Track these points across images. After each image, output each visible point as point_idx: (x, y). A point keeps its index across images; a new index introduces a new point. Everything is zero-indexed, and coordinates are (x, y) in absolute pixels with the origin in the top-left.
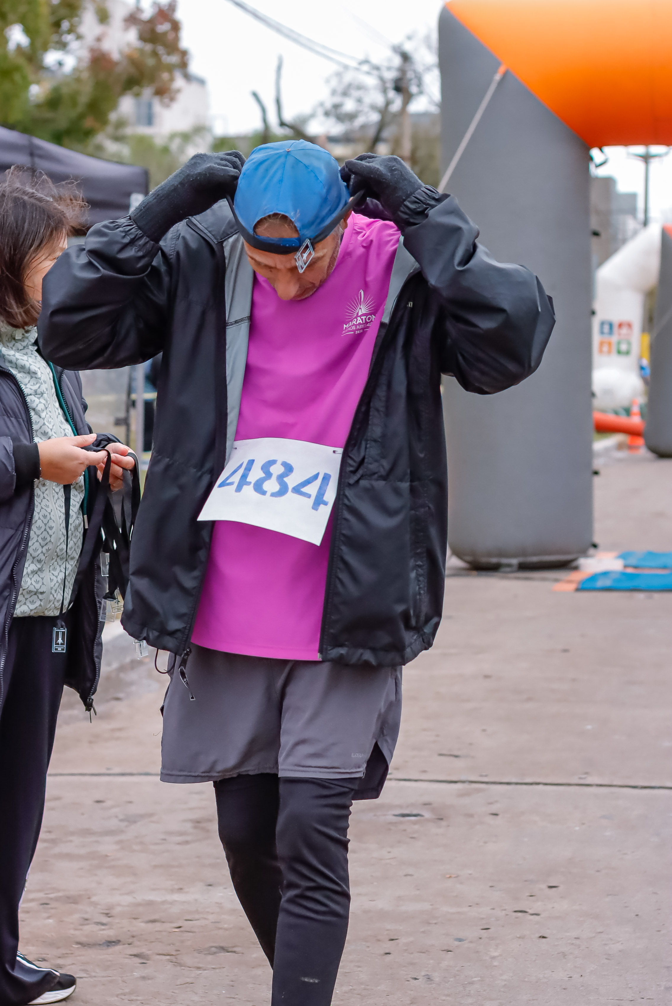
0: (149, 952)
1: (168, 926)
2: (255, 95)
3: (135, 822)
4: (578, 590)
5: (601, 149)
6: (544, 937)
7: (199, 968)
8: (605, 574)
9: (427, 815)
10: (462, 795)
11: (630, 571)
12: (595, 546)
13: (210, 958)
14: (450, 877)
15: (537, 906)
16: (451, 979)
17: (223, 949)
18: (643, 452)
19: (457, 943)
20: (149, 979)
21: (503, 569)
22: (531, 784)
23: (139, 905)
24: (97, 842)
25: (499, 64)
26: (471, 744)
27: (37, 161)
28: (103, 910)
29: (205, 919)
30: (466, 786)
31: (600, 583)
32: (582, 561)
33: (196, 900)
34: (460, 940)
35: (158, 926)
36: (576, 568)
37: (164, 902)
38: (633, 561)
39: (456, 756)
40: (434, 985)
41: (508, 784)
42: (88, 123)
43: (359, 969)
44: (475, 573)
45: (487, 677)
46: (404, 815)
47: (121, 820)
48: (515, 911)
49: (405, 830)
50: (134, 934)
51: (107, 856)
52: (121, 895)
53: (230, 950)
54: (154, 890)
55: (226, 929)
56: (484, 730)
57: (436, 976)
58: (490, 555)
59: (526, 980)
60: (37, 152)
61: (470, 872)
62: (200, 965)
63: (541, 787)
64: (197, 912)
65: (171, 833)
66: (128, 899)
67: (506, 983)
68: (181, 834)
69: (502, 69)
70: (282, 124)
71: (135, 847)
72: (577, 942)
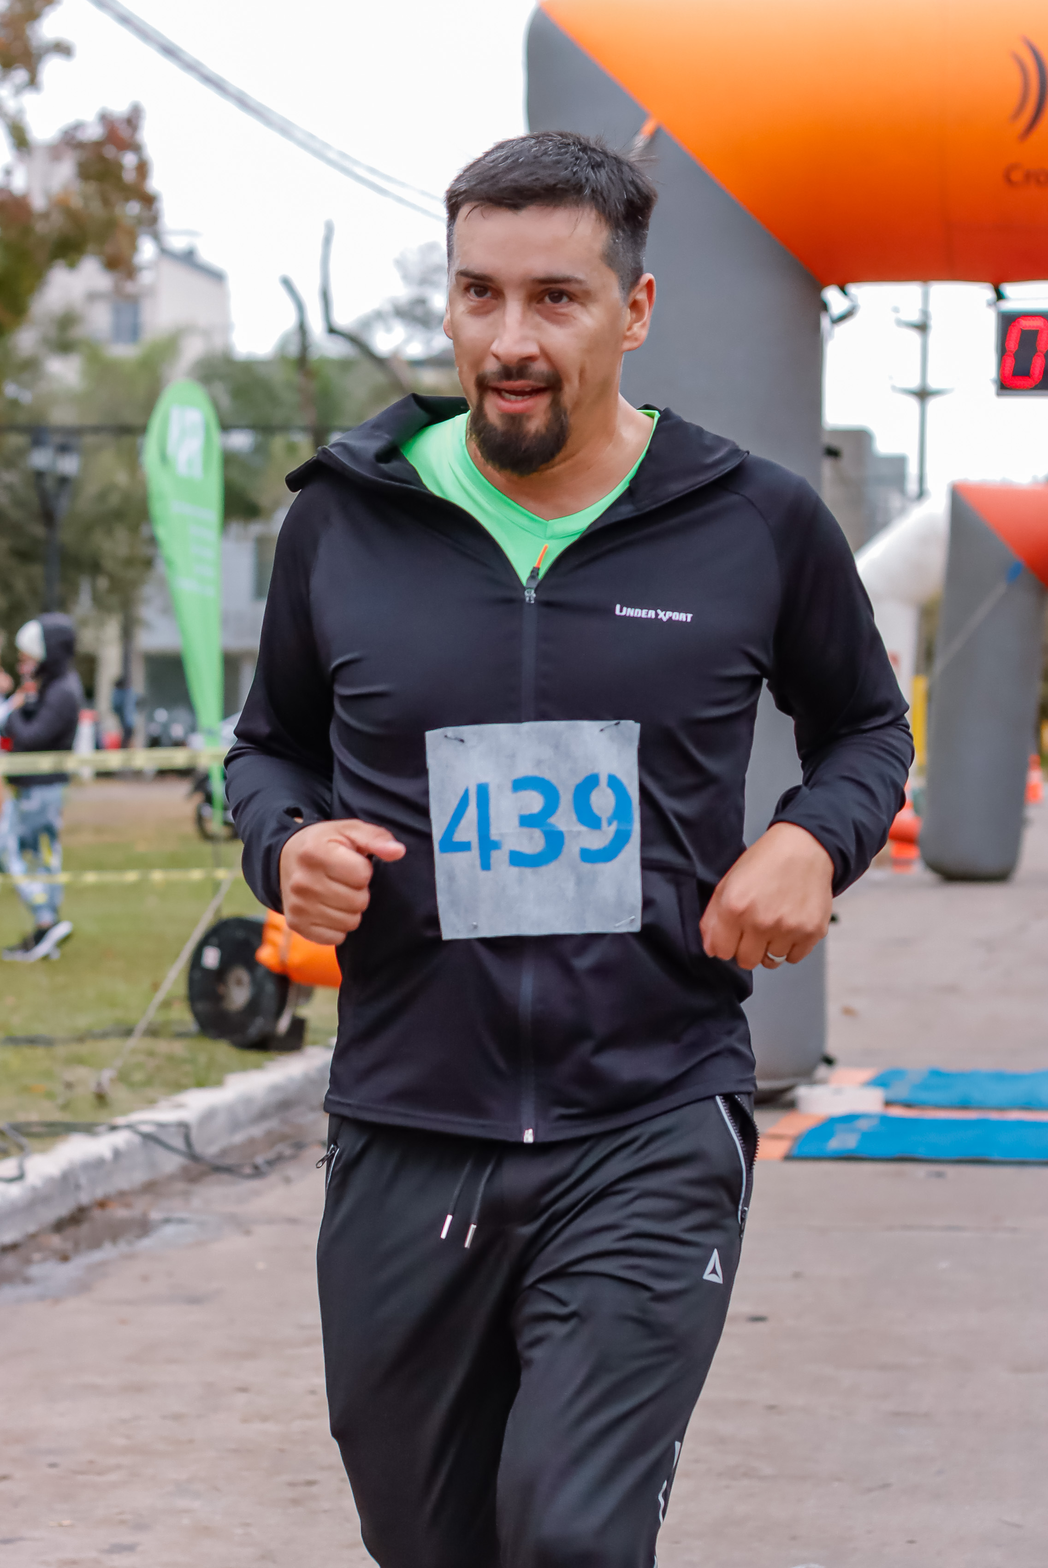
2: (287, 283)
4: (789, 1158)
5: (843, 290)
8: (849, 1119)
11: (897, 1112)
12: (829, 1061)
18: (918, 870)
25: (643, 117)
31: (835, 1144)
32: (803, 1092)
36: (791, 1105)
38: (901, 1091)
69: (648, 127)
70: (332, 330)
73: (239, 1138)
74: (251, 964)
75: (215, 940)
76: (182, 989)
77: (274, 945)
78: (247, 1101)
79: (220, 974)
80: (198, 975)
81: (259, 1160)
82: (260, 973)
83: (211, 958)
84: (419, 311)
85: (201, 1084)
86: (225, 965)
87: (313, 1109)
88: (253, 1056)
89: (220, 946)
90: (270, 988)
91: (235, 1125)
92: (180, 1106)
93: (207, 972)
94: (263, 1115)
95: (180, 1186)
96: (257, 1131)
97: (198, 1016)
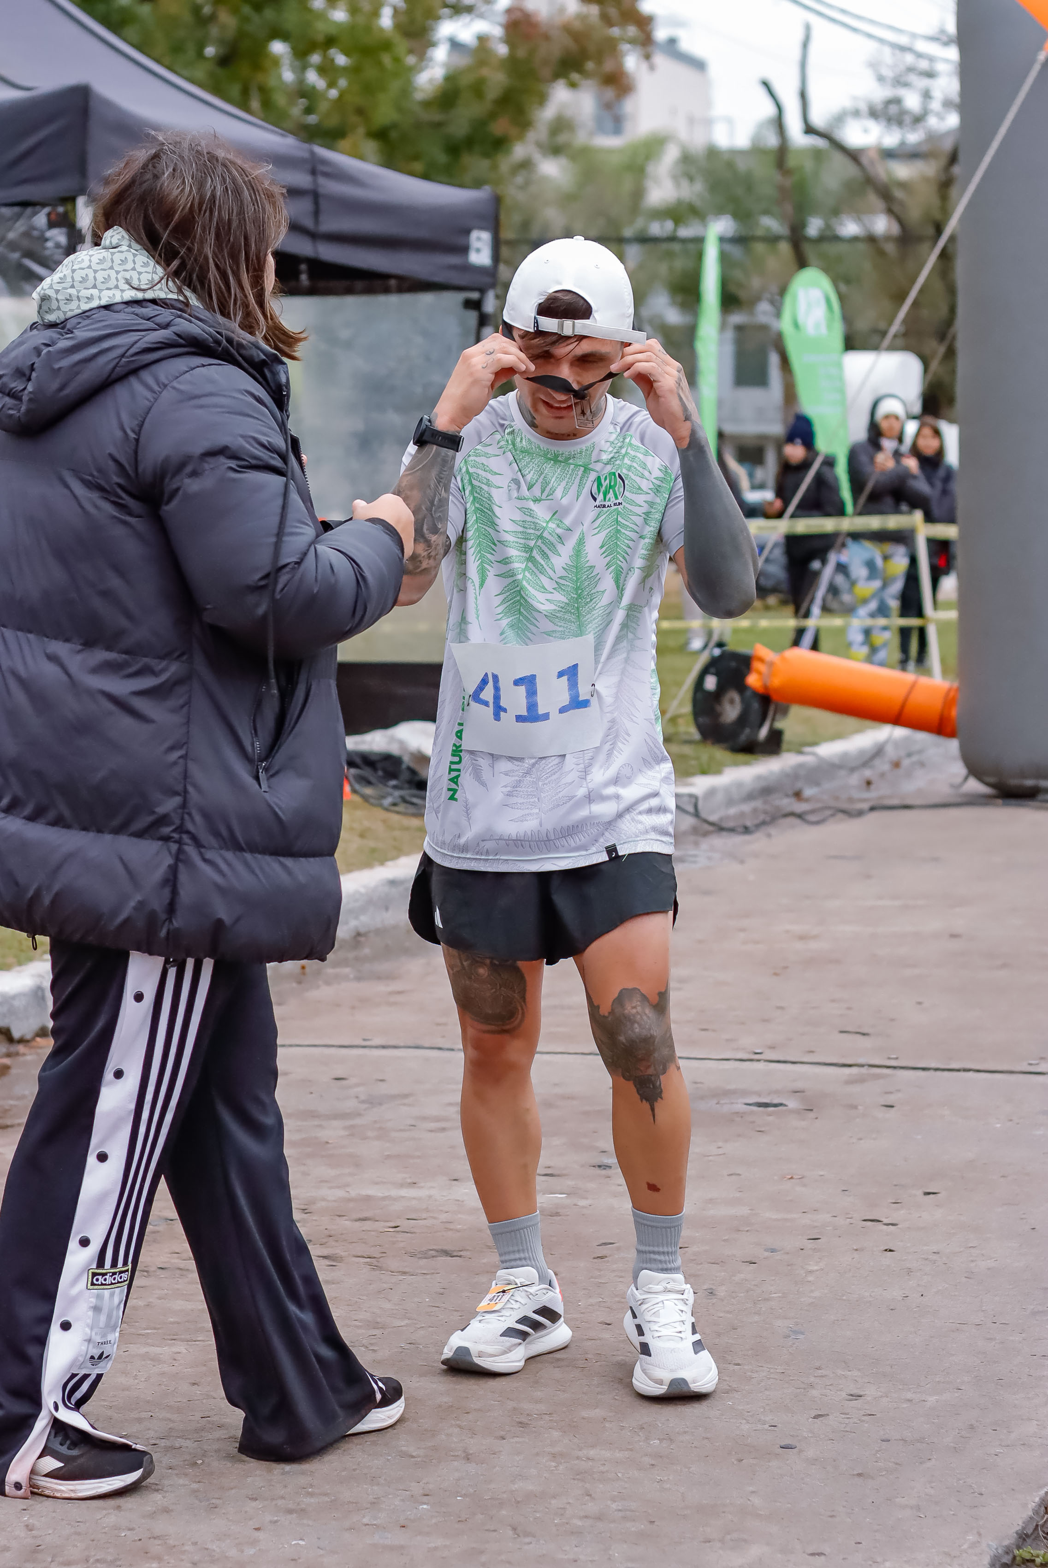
0: (343, 1254)
1: (380, 1226)
2: (766, 84)
3: (381, 1104)
6: (891, 1251)
7: (404, 1273)
9: (792, 1104)
10: (850, 1082)
13: (423, 1262)
14: (792, 1178)
15: (897, 1215)
16: (742, 1295)
17: (446, 1253)
19: (767, 1254)
20: (333, 1283)
21: (1041, 797)
22: (958, 1070)
23: (350, 1200)
24: (320, 1126)
26: (893, 1020)
27: (322, 181)
28: (300, 1204)
29: (435, 1218)
30: (864, 1070)
33: (430, 1197)
34: (773, 1251)
35: (367, 1225)
37: (384, 1198)
39: (864, 1034)
40: (715, 1301)
41: (924, 1069)
42: (499, 127)
43: (621, 1279)
44: (1000, 801)
45: (954, 936)
46: (760, 1105)
47: (363, 1102)
48: (865, 1220)
49: (753, 1122)
50: (332, 1233)
51: (327, 1143)
52: (331, 1188)
53: (455, 1254)
54: (377, 1183)
55: (458, 1231)
56: (920, 1003)
57: (721, 1292)
58: (1023, 775)
59: (844, 1298)
60: (321, 168)
61: (822, 1173)
62: (407, 1270)
63: (971, 1074)
64: (427, 1210)
65: (424, 1119)
66: (340, 1193)
67: (814, 1300)
68: (437, 1119)
70: (809, 130)
71: (370, 1134)
72: (935, 1257)
73: (732, 811)
74: (741, 687)
75: (713, 670)
76: (687, 708)
77: (759, 673)
78: (739, 785)
79: (717, 695)
80: (699, 695)
81: (749, 823)
82: (748, 693)
83: (711, 683)
84: (893, 109)
85: (704, 772)
86: (721, 689)
87: (787, 796)
88: (741, 757)
89: (716, 674)
90: (756, 705)
91: (730, 802)
92: (691, 785)
93: (709, 693)
94: (750, 797)
95: (692, 838)
96: (746, 808)
97: (700, 728)
